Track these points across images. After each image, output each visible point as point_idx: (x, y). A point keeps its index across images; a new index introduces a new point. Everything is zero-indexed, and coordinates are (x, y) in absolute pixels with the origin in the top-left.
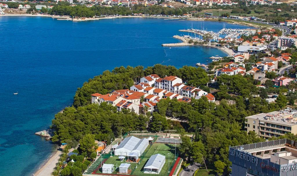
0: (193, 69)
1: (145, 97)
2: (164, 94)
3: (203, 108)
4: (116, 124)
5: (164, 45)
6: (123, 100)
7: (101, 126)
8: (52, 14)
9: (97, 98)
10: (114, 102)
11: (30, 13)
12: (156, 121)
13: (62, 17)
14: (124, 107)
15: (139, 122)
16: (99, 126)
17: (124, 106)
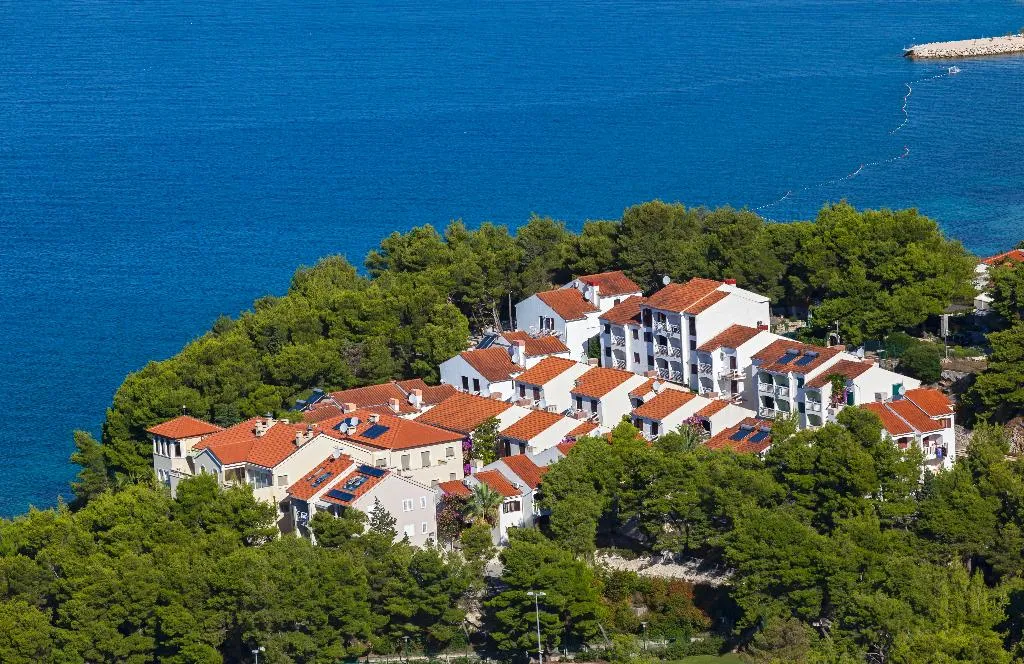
0: (850, 226)
1: (502, 428)
2: (638, 403)
3: (843, 487)
4: (251, 618)
5: (923, 50)
6: (336, 456)
7: (160, 636)
9: (186, 445)
10: (277, 472)
12: (516, 588)
14: (337, 502)
15: (411, 596)
16: (145, 634)
17: (333, 494)
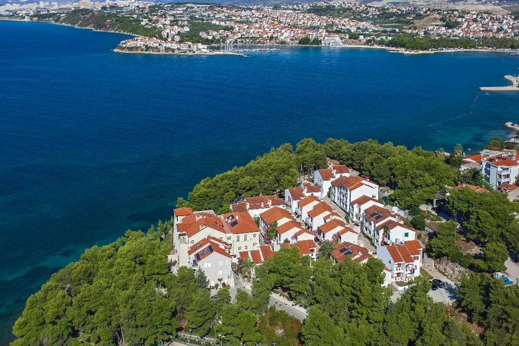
1: (278, 226)
5: (482, 88)
6: (206, 238)
8: (388, 46)
10: (190, 239)
11: (368, 45)
13: (397, 49)
14: (196, 259)
